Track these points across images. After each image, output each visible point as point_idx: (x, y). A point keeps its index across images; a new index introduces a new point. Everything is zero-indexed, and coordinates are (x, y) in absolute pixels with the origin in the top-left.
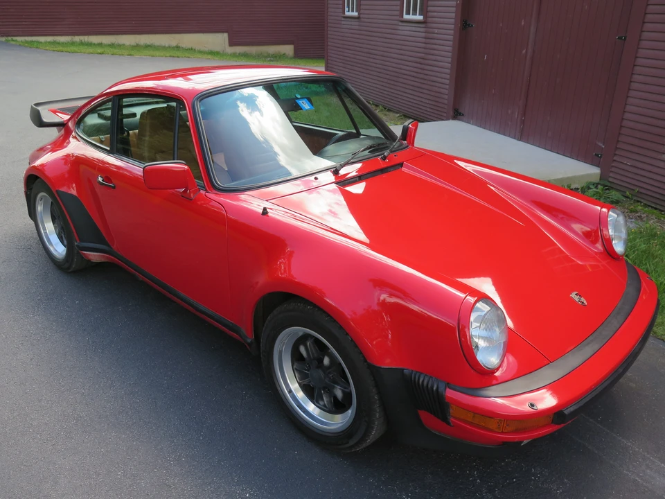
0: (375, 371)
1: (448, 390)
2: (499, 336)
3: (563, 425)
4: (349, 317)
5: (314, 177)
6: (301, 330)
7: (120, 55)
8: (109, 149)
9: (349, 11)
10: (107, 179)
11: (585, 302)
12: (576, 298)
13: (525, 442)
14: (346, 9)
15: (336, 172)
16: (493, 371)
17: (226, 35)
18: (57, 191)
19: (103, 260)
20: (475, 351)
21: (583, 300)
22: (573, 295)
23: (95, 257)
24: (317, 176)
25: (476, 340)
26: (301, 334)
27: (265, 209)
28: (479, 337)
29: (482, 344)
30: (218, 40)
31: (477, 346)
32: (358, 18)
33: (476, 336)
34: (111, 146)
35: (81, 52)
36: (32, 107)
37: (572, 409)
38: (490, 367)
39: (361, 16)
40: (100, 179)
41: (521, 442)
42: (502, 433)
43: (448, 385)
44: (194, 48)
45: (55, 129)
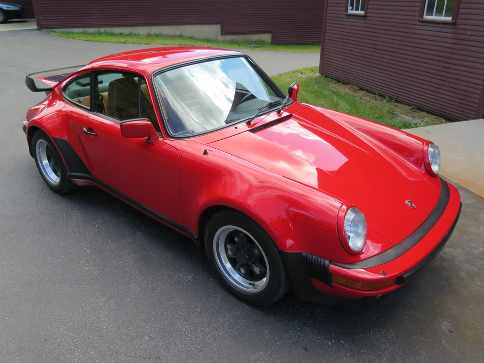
0: (283, 255)
1: (331, 265)
2: (362, 230)
3: (402, 285)
4: (268, 222)
5: (235, 126)
6: (232, 228)
7: (139, 44)
8: (89, 108)
9: (352, 9)
10: (90, 129)
11: (415, 206)
12: (409, 204)
13: (379, 296)
14: (350, 8)
15: (249, 124)
16: (359, 253)
17: (219, 26)
18: (53, 138)
19: (86, 184)
20: (348, 240)
21: (413, 205)
22: (407, 202)
23: (80, 182)
24: (237, 126)
25: (349, 234)
26: (231, 230)
27: (205, 151)
28: (350, 232)
29: (351, 235)
30: (213, 30)
31: (349, 237)
32: (365, 17)
33: (348, 231)
34: (91, 106)
35: (108, 42)
36: (27, 76)
37: (407, 275)
38: (357, 250)
39: (368, 15)
40: (85, 130)
41: (377, 296)
42: (365, 291)
43: (331, 262)
44: (193, 36)
45: (44, 93)
